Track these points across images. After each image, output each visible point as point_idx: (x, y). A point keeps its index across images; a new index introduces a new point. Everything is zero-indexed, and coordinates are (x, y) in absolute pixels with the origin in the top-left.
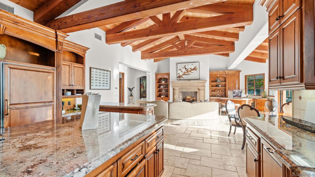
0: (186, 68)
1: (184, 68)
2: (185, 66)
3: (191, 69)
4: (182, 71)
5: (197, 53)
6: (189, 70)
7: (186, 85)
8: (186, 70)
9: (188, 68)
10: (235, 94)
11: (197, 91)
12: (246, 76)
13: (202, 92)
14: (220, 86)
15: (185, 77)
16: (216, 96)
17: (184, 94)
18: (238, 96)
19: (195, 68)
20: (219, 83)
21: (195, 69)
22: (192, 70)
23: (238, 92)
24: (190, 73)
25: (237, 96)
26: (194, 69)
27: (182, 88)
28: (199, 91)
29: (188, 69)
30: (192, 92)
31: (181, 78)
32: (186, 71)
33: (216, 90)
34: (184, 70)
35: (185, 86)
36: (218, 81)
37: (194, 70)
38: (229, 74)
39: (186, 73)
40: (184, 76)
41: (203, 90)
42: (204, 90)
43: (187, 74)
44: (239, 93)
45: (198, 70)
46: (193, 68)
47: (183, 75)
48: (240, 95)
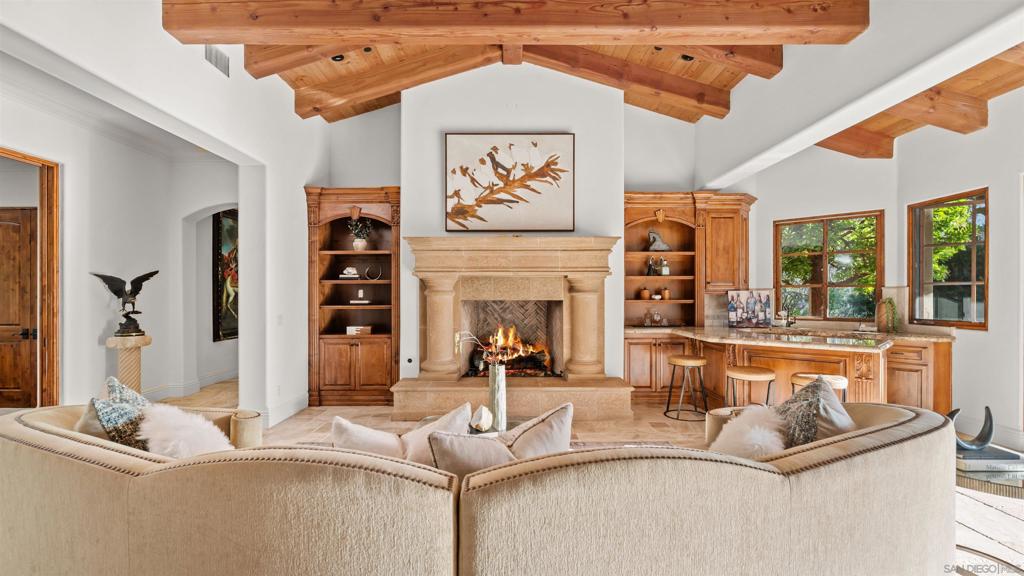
0: (496, 165)
1: (488, 159)
2: (495, 149)
3: (526, 167)
4: (473, 181)
5: (625, 16)
6: (518, 173)
7: (503, 262)
8: (500, 177)
9: (509, 166)
10: (740, 311)
11: (561, 294)
12: (777, 226)
13: (588, 301)
14: (666, 271)
15: (493, 215)
16: (648, 322)
17: (482, 316)
18: (754, 321)
19: (548, 165)
20: (662, 255)
21: (548, 171)
22: (531, 175)
23: (752, 301)
24: (520, 192)
25: (749, 320)
26: (541, 173)
27: (477, 278)
28: (572, 300)
29: (509, 171)
30: (527, 302)
31: (472, 223)
32: (496, 181)
33: (646, 294)
34: (486, 175)
35: (495, 269)
36: (659, 245)
37: (544, 176)
38: (707, 211)
39: (500, 190)
40: (485, 211)
41: (595, 291)
42: (600, 291)
43: (503, 196)
44: (758, 308)
45: (565, 178)
46: (537, 164)
47: (480, 201)
48: (761, 316)
